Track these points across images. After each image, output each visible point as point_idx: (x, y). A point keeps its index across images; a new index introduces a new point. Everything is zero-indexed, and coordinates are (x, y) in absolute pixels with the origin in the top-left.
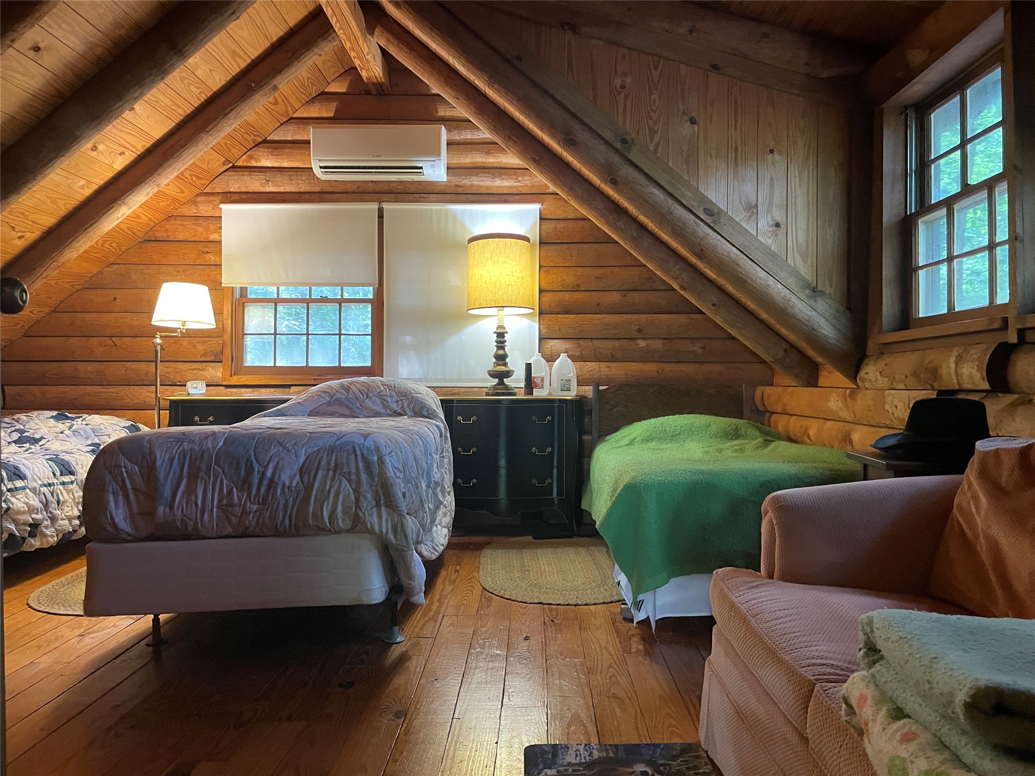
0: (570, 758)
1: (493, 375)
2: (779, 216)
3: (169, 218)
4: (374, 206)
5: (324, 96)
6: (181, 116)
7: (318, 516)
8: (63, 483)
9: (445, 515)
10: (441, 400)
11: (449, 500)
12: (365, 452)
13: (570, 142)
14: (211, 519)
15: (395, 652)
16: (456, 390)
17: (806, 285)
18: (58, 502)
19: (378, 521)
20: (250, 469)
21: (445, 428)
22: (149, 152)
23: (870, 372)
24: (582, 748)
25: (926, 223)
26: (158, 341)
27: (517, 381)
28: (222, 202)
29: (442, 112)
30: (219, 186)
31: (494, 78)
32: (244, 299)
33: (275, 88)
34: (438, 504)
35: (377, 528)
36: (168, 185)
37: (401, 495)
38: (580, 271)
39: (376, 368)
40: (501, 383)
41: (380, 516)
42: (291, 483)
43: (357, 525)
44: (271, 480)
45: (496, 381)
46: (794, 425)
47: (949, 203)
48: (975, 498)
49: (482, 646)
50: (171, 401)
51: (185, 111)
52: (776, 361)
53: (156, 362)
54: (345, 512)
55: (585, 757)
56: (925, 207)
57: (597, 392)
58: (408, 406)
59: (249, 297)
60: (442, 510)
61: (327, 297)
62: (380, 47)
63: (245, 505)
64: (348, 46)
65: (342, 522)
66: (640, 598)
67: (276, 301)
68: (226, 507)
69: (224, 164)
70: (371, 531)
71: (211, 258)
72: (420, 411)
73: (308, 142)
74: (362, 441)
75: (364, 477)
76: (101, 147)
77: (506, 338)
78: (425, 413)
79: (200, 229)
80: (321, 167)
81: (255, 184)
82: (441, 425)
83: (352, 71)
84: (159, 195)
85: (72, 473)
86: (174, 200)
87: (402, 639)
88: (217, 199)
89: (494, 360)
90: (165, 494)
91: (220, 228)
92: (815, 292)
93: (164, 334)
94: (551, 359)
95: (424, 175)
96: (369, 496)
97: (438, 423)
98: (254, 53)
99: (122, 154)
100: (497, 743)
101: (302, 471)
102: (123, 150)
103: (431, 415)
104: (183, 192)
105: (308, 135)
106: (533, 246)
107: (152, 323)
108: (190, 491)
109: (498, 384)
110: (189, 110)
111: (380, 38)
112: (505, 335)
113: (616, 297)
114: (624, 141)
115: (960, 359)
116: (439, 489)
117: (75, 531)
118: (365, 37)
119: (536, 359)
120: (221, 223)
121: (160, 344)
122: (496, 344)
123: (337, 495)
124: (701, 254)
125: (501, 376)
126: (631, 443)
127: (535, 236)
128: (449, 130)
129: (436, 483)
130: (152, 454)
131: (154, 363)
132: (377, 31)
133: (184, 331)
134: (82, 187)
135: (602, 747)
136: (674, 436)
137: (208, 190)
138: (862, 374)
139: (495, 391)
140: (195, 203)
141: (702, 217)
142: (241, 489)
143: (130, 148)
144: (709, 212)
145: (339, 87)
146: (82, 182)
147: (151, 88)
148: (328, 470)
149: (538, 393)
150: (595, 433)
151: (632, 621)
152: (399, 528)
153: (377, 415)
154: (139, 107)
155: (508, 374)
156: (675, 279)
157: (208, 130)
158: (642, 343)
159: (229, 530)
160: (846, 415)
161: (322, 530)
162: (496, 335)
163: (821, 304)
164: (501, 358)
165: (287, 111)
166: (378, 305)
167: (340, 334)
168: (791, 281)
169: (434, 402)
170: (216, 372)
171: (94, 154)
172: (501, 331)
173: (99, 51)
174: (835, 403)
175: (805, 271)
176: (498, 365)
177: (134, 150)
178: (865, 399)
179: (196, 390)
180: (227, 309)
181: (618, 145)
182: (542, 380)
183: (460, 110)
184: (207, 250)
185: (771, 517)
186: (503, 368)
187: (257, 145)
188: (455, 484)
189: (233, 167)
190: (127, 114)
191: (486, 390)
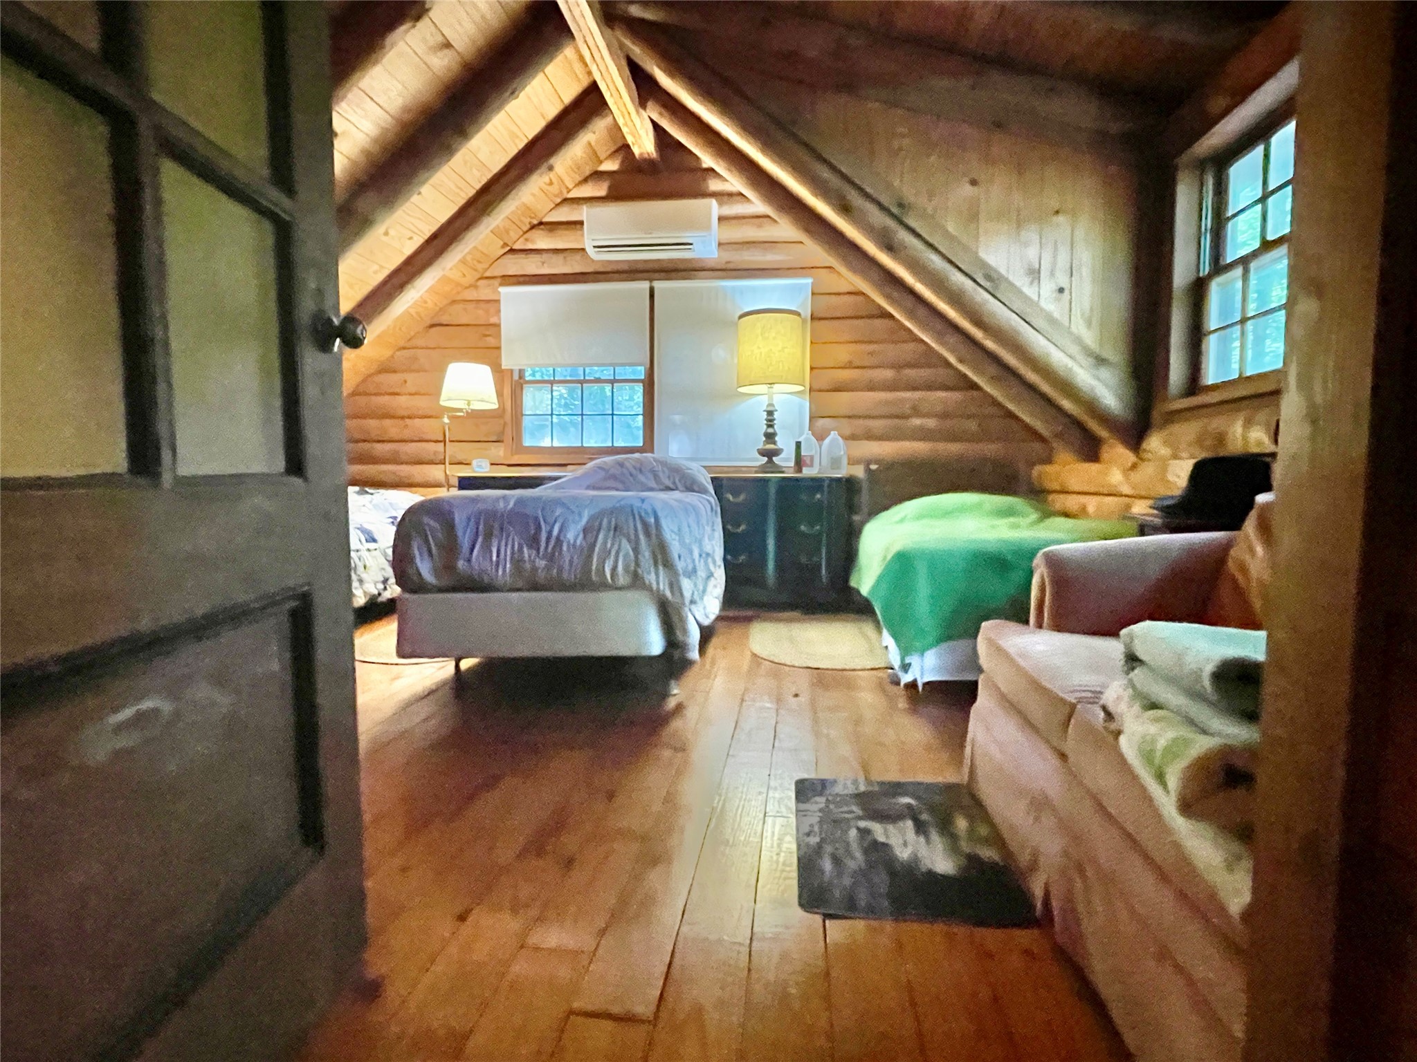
0: (838, 789)
1: (763, 453)
2: (1063, 281)
3: (454, 302)
4: (645, 285)
5: (597, 175)
6: (463, 198)
7: (601, 571)
8: (369, 550)
9: (715, 586)
10: (712, 478)
11: (720, 575)
12: (643, 514)
13: (845, 209)
14: (504, 573)
15: (671, 703)
16: (725, 469)
17: (1088, 352)
18: (365, 567)
19: (657, 579)
20: (539, 528)
21: (716, 504)
22: (434, 237)
23: (1155, 443)
24: (849, 783)
25: (1219, 285)
26: (446, 420)
27: (786, 460)
28: (501, 285)
29: (714, 185)
30: (498, 270)
31: (768, 145)
32: (522, 381)
33: (551, 168)
34: (710, 575)
35: (654, 586)
36: (451, 269)
37: (677, 557)
38: (853, 347)
39: (649, 445)
40: (770, 461)
41: (657, 575)
42: (575, 541)
43: (637, 581)
44: (558, 538)
45: (766, 459)
46: (1072, 502)
47: (1244, 261)
48: (1252, 551)
49: (754, 700)
50: (459, 477)
51: (467, 194)
52: (1056, 436)
53: (445, 442)
54: (626, 569)
55: (851, 790)
56: (1219, 268)
57: (868, 470)
58: (680, 481)
59: (527, 379)
60: (712, 582)
61: (600, 378)
62: (652, 121)
63: (534, 562)
64: (621, 122)
65: (622, 580)
66: (907, 661)
67: (552, 383)
68: (518, 562)
69: (503, 247)
70: (649, 589)
71: (491, 341)
72: (691, 486)
73: (581, 223)
74: (639, 504)
75: (642, 537)
76: (392, 232)
77: (775, 416)
78: (696, 488)
79: (480, 312)
80: (594, 247)
81: (532, 266)
82: (712, 500)
83: (626, 147)
84: (445, 280)
85: (374, 541)
86: (458, 284)
87: (677, 692)
88: (496, 282)
89: (764, 439)
90: (464, 551)
91: (499, 311)
92: (1100, 361)
93: (450, 414)
94: (820, 438)
95: (694, 251)
96: (646, 554)
97: (708, 498)
98: (532, 132)
99: (411, 238)
100: (769, 775)
101: (585, 531)
102: (411, 234)
103: (703, 491)
104: (464, 275)
105: (581, 214)
106: (804, 321)
107: (442, 403)
108: (487, 548)
109: (767, 463)
110: (471, 192)
111: (653, 112)
112: (775, 413)
113: (888, 374)
114: (901, 205)
115: (1248, 423)
116: (710, 560)
117: (379, 594)
118: (638, 112)
119: (806, 437)
120: (499, 307)
121: (447, 424)
122: (766, 422)
123: (617, 553)
124: (979, 322)
125: (770, 454)
126: (902, 521)
127: (806, 313)
128: (720, 204)
129: (708, 555)
130: (451, 513)
131: (442, 444)
132: (650, 104)
133: (470, 411)
134: (375, 272)
135: (868, 781)
136: (947, 514)
137: (488, 274)
138: (1145, 445)
139: (763, 469)
140: (476, 287)
141: (982, 283)
142: (530, 547)
143: (419, 233)
144: (988, 277)
145: (611, 166)
146: (376, 267)
147: (436, 171)
148: (609, 530)
149: (807, 472)
150: (865, 510)
151: (898, 683)
152: (675, 585)
153: (651, 489)
154: (426, 189)
155: (776, 453)
156: (952, 351)
157: (487, 212)
158: (917, 422)
159: (520, 584)
160: (1126, 490)
161: (603, 586)
162: (766, 413)
163: (1105, 373)
164: (770, 437)
165: (561, 192)
166: (649, 385)
167: (613, 414)
168: (1074, 350)
169: (705, 479)
170: (499, 452)
171: (385, 239)
172: (770, 409)
173: (391, 136)
174: (1116, 477)
175: (1090, 338)
176: (768, 443)
177: (422, 235)
178: (1148, 470)
179: (481, 468)
180: (507, 391)
181: (895, 210)
182: (812, 458)
183: (733, 182)
184: (488, 333)
185: (1042, 572)
186: (771, 446)
187: (533, 227)
188: (725, 560)
189: (512, 251)
190: (415, 198)
191: (755, 469)
